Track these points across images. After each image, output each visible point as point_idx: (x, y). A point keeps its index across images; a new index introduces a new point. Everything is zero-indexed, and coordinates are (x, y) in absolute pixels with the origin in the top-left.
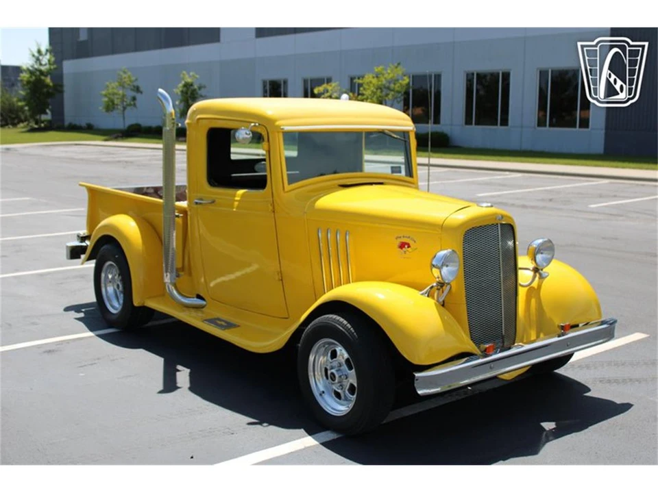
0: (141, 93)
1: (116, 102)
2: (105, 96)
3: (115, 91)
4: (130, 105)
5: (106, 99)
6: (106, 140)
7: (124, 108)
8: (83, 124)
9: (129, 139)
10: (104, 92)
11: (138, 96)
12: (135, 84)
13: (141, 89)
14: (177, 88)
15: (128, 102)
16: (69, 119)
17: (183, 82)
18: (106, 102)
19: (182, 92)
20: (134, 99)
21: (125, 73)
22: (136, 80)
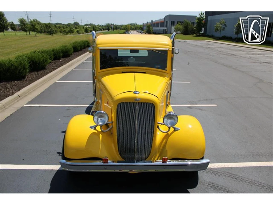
0: (227, 26)
1: (218, 29)
2: (216, 27)
3: (219, 25)
4: (222, 30)
5: (216, 28)
6: (214, 40)
7: (221, 31)
8: (211, 35)
9: (221, 40)
10: (215, 26)
11: (225, 27)
12: (225, 24)
13: (227, 25)
14: (235, 25)
15: (222, 29)
16: (208, 33)
17: (238, 23)
18: (216, 29)
19: (237, 26)
20: (224, 28)
21: (222, 20)
22: (225, 22)
